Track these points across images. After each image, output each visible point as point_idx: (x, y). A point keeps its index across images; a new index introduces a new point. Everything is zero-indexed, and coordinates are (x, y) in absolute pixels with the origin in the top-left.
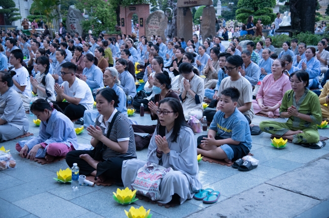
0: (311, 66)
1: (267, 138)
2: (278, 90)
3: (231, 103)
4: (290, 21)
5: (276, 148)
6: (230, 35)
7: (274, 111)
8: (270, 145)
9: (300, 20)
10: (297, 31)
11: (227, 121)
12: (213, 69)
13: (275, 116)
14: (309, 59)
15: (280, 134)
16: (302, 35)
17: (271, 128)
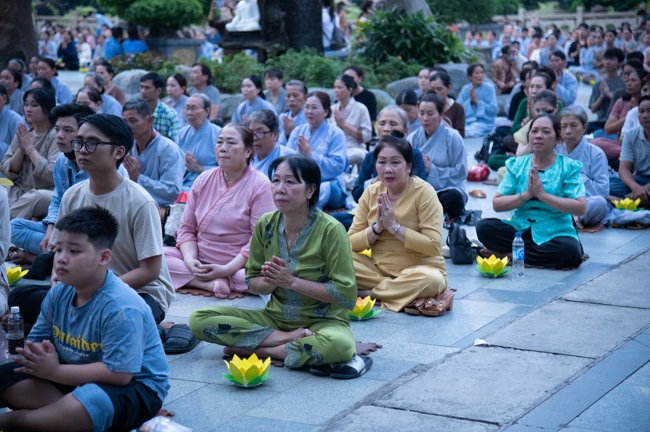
0: (322, 147)
1: (214, 358)
2: (239, 214)
3: (90, 252)
4: (257, 16)
5: (239, 387)
6: (85, 55)
7: (228, 277)
8: (224, 378)
9: (283, 14)
10: (277, 45)
11: (82, 313)
12: (37, 157)
13: (234, 293)
14: (316, 126)
15: (249, 343)
16: (291, 59)
17: (224, 328)
